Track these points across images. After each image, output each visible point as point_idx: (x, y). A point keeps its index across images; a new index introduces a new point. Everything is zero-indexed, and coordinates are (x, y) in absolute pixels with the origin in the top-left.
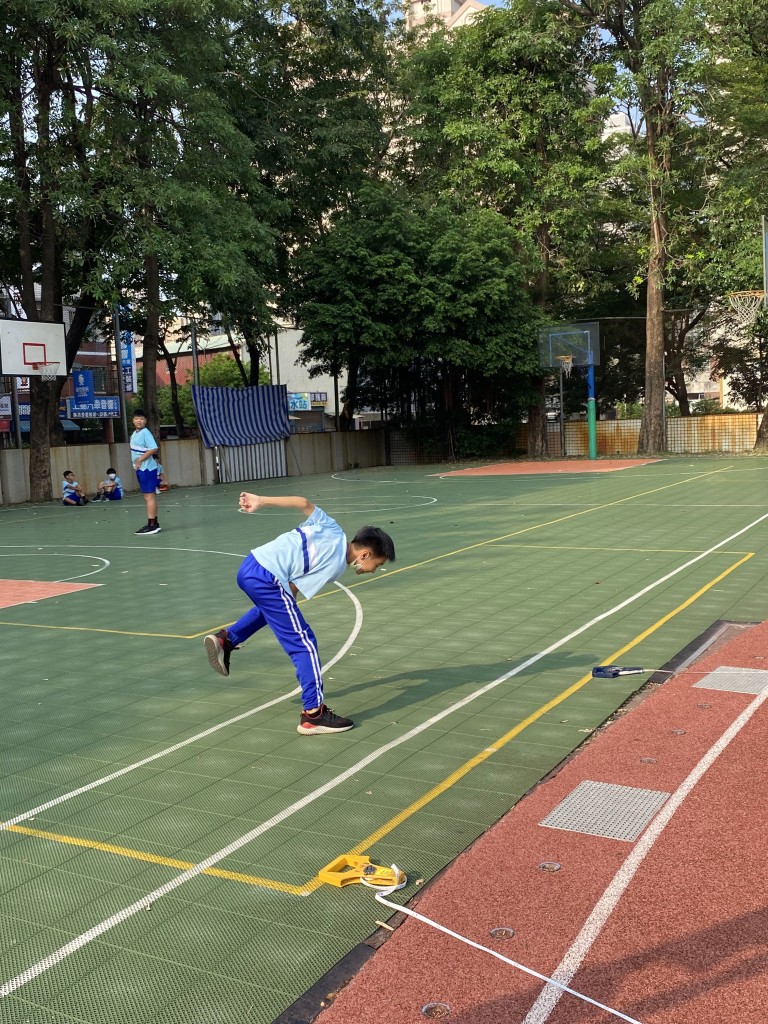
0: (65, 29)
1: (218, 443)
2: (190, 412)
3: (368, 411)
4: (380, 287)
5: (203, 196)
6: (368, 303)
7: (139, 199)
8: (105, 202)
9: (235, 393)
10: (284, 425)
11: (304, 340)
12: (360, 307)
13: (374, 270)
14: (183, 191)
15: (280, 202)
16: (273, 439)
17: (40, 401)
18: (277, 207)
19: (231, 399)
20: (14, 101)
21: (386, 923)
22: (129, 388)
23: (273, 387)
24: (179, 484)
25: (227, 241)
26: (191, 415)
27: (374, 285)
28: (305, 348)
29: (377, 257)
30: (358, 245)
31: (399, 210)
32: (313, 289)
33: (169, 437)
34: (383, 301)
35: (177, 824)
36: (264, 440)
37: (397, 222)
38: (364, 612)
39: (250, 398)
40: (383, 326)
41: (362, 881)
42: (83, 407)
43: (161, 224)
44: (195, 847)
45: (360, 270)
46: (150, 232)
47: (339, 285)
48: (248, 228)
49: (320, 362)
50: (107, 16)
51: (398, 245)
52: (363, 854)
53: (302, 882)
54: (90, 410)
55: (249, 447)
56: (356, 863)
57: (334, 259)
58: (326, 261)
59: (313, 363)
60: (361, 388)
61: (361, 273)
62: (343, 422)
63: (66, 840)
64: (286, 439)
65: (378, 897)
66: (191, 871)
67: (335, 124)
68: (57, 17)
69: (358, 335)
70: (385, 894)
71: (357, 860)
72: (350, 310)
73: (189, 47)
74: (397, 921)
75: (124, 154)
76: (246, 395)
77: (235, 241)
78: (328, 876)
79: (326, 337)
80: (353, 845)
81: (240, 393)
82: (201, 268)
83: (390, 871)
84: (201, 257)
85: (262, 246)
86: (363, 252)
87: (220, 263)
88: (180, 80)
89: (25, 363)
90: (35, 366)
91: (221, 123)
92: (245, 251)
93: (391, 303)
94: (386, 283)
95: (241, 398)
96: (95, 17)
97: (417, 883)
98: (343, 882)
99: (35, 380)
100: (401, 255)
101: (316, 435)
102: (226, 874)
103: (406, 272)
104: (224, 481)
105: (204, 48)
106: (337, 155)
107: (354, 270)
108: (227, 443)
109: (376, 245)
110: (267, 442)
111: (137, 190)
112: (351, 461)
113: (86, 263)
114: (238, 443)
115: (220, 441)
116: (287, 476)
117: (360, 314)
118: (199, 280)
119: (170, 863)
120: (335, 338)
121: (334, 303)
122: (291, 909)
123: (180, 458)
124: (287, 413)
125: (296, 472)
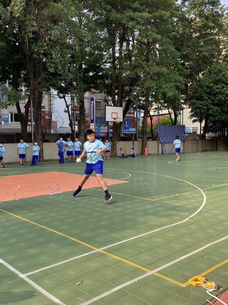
0: (128, 24)
1: (163, 142)
2: (156, 132)
3: (211, 133)
4: (217, 95)
5: (164, 69)
6: (213, 100)
7: (146, 71)
8: (136, 72)
9: (169, 127)
10: (184, 137)
11: (191, 112)
13: (215, 90)
14: (158, 68)
15: (187, 70)
17: (115, 129)
18: (186, 72)
19: (168, 129)
20: (113, 45)
21: (210, 301)
22: (139, 125)
23: (181, 125)
24: (151, 153)
25: (170, 83)
26: (156, 133)
27: (215, 95)
28: (192, 114)
29: (216, 86)
30: (210, 82)
31: (224, 71)
32: (195, 96)
33: (149, 140)
34: (217, 100)
35: (146, 257)
37: (223, 75)
38: (206, 198)
39: (174, 129)
40: (217, 108)
41: (202, 285)
42: (126, 130)
43: (151, 78)
44: (151, 265)
45: (210, 90)
46: (148, 81)
48: (177, 79)
49: (196, 118)
50: (140, 20)
51: (223, 82)
52: (203, 277)
53: (183, 282)
54: (128, 131)
56: (201, 279)
57: (202, 87)
58: (200, 88)
59: (194, 118)
60: (209, 126)
61: (211, 91)
62: (202, 137)
63: (115, 257)
64: (184, 141)
65: (207, 292)
66: (150, 273)
67: (205, 46)
68: (126, 21)
69: (208, 110)
70: (210, 291)
72: (206, 103)
73: (162, 27)
74: (214, 301)
75: (142, 58)
76: (172, 128)
77: (172, 83)
78: (191, 282)
79: (198, 111)
80: (200, 273)
81: (171, 127)
82: (162, 91)
83: (212, 284)
84: (162, 88)
85: (181, 84)
86: (211, 85)
87: (168, 90)
88: (159, 36)
89: (112, 118)
90: (114, 119)
91: (171, 48)
92: (175, 85)
93: (220, 100)
94: (219, 94)
95: (171, 129)
96: (136, 20)
97: (221, 289)
98: (196, 285)
99: (114, 123)
100: (224, 85)
101: (193, 141)
102: (160, 276)
103: (225, 90)
104: (164, 153)
105: (167, 27)
106: (205, 55)
107: (208, 90)
108: (166, 142)
109: (216, 82)
111: (145, 69)
112: (204, 149)
113: (130, 90)
114: (169, 142)
115: (164, 142)
116: (184, 152)
117: (209, 104)
118: (161, 95)
119: (144, 269)
120: (201, 111)
121: (201, 101)
122: (180, 290)
123: (152, 146)
124: (185, 133)
125: (186, 151)
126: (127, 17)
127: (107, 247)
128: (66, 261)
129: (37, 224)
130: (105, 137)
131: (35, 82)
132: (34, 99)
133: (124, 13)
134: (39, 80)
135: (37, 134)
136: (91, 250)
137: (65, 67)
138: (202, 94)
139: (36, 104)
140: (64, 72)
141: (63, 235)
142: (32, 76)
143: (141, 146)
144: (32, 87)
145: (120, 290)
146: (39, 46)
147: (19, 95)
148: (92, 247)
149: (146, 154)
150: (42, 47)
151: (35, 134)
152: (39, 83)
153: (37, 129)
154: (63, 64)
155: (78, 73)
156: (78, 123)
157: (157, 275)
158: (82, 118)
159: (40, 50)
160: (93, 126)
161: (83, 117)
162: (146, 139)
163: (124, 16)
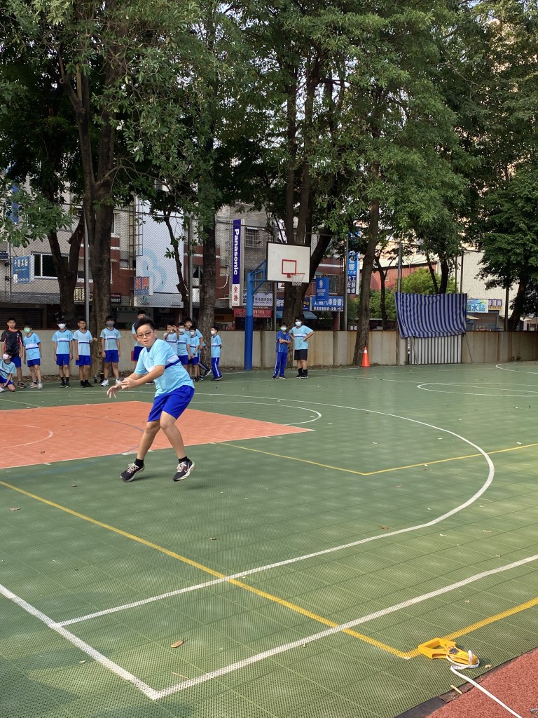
0: (327, 43)
1: (410, 335)
2: (396, 310)
3: (532, 316)
5: (415, 157)
7: (369, 159)
8: (345, 162)
9: (427, 298)
10: (462, 324)
11: (484, 261)
12: (530, 236)
14: (400, 154)
15: (474, 158)
16: (453, 334)
17: (290, 299)
18: (471, 161)
19: (423, 303)
20: (291, 92)
21: (458, 688)
22: (353, 291)
23: (456, 295)
24: (380, 363)
25: (430, 189)
26: (395, 312)
28: (485, 266)
30: (533, 190)
32: (495, 222)
33: (379, 328)
35: (332, 598)
36: (445, 335)
38: (495, 473)
39: (438, 303)
41: (447, 657)
42: (321, 303)
43: (383, 177)
44: (340, 615)
45: (534, 208)
46: (374, 183)
47: (516, 220)
48: (446, 179)
49: (496, 277)
50: (358, 32)
52: (453, 640)
53: (407, 650)
54: (325, 306)
55: (433, 339)
56: (446, 645)
57: (513, 200)
58: (506, 201)
59: (490, 278)
60: (528, 298)
61: (534, 210)
62: (512, 323)
63: (263, 594)
64: (463, 335)
65: (452, 669)
66: (336, 629)
67: (521, 97)
68: (324, 35)
69: (527, 258)
70: (460, 668)
71: (447, 643)
72: (522, 239)
73: (414, 49)
75: (361, 127)
76: (435, 300)
77: (436, 188)
78: (424, 650)
79: (501, 258)
80: (448, 633)
81: (430, 299)
82: (408, 209)
83: (465, 653)
84: (409, 201)
85: (456, 192)
87: (423, 206)
88: (405, 75)
89: (283, 273)
90: (289, 275)
91: (433, 103)
95: (431, 302)
96: (348, 33)
97: (486, 666)
98: (434, 655)
99: (288, 285)
101: (487, 333)
102: (358, 635)
104: (413, 363)
105: (425, 49)
106: (522, 120)
107: (528, 208)
108: (417, 336)
110: (447, 336)
111: (368, 153)
112: (515, 355)
113: (328, 205)
114: (426, 336)
115: (412, 334)
116: (461, 363)
117: (530, 242)
118: (406, 218)
119: (323, 620)
120: (509, 260)
121: (510, 234)
122: (395, 665)
123: (382, 344)
124: (465, 314)
125: (469, 360)
126: (327, 26)
127: (246, 573)
128: (153, 599)
129: (92, 520)
130: (266, 318)
131: (96, 181)
132: (93, 222)
133: (319, 15)
134: (106, 176)
135: (98, 309)
136: (209, 577)
137: (170, 147)
138: (512, 217)
139: (98, 236)
140: (168, 159)
141: (150, 544)
142: (88, 166)
143: (354, 345)
144: (89, 195)
145: (264, 660)
146: (108, 96)
147: (58, 214)
148: (212, 572)
149: (366, 364)
150: (114, 97)
151: (93, 309)
152: (106, 185)
153: (99, 295)
154: (164, 141)
155: (202, 162)
156: (201, 283)
157: (352, 633)
158: (209, 272)
159: (111, 106)
160: (238, 290)
161: (210, 269)
162: (367, 326)
163: (319, 23)
